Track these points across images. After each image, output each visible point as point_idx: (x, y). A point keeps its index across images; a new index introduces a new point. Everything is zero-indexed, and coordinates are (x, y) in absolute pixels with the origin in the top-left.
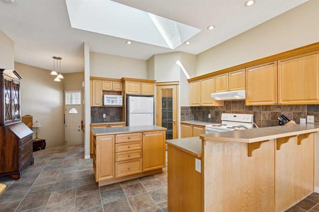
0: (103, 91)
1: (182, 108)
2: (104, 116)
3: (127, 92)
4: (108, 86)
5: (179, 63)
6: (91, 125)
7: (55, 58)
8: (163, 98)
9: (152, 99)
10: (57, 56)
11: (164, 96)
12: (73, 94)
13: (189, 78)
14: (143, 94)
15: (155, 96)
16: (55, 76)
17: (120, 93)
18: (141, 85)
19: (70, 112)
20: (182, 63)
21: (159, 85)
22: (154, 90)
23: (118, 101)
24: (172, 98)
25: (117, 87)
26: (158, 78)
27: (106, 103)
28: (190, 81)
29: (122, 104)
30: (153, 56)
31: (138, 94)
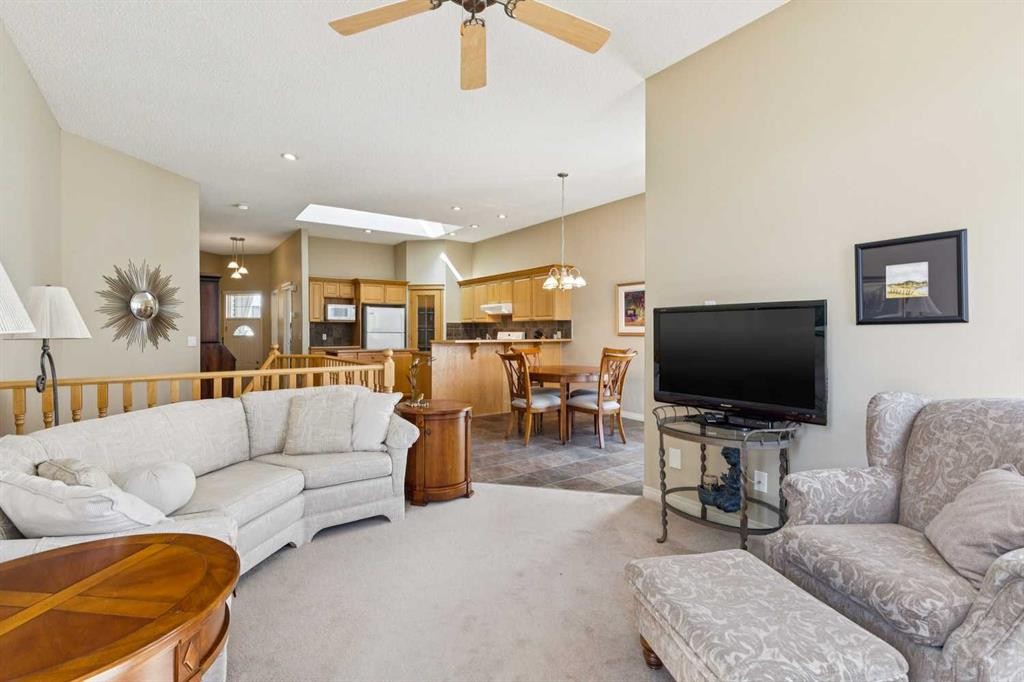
0: (325, 298)
1: (449, 325)
2: (324, 337)
3: (363, 300)
4: (331, 290)
5: (443, 257)
6: (310, 349)
7: (232, 239)
8: (420, 310)
9: (402, 310)
10: (239, 237)
11: (422, 306)
12: (239, 297)
13: (461, 279)
14: (388, 302)
15: (407, 306)
16: (233, 270)
17: (349, 301)
18: (385, 290)
19: (237, 333)
20: (450, 258)
21: (414, 289)
22: (406, 297)
23: (348, 314)
24: (433, 310)
25: (346, 291)
26: (413, 278)
27: (331, 317)
28: (461, 284)
29: (354, 318)
30: (405, 242)
31: (380, 303)
